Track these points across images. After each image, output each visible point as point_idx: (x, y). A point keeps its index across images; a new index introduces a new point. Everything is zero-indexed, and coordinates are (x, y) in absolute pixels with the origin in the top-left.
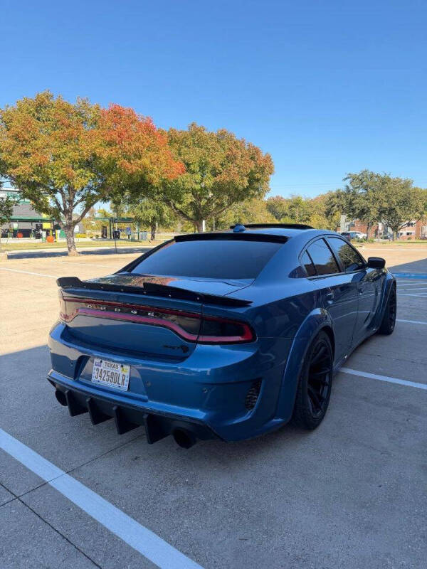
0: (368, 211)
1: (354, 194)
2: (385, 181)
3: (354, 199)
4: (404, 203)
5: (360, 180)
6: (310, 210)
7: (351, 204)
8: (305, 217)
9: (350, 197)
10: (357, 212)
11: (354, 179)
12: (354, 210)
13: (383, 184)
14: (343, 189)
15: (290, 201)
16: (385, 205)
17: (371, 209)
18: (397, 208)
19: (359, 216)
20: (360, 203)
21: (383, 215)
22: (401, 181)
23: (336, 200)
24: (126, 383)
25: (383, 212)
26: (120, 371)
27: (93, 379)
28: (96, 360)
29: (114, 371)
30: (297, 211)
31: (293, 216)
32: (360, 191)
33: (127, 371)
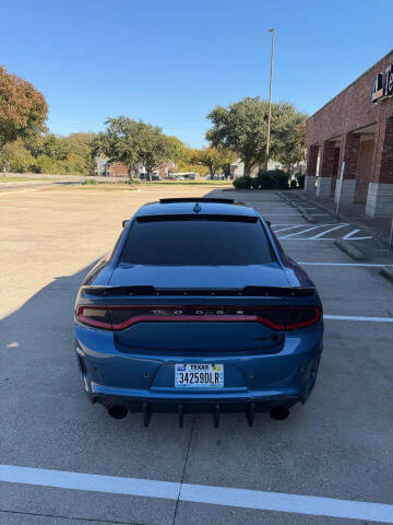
0: (130, 155)
1: (116, 138)
2: (141, 127)
3: (116, 143)
4: (159, 148)
5: (119, 123)
6: (66, 149)
7: (114, 147)
8: (62, 155)
9: (112, 140)
10: (120, 155)
11: (114, 123)
12: (117, 154)
13: (139, 129)
14: (104, 131)
16: (144, 149)
17: (132, 153)
18: (153, 153)
19: (122, 159)
20: (122, 147)
22: (152, 127)
23: (100, 143)
24: (221, 380)
26: (211, 370)
27: (178, 384)
28: (177, 366)
29: (203, 371)
30: (52, 149)
31: (48, 154)
32: (120, 135)
33: (220, 369)
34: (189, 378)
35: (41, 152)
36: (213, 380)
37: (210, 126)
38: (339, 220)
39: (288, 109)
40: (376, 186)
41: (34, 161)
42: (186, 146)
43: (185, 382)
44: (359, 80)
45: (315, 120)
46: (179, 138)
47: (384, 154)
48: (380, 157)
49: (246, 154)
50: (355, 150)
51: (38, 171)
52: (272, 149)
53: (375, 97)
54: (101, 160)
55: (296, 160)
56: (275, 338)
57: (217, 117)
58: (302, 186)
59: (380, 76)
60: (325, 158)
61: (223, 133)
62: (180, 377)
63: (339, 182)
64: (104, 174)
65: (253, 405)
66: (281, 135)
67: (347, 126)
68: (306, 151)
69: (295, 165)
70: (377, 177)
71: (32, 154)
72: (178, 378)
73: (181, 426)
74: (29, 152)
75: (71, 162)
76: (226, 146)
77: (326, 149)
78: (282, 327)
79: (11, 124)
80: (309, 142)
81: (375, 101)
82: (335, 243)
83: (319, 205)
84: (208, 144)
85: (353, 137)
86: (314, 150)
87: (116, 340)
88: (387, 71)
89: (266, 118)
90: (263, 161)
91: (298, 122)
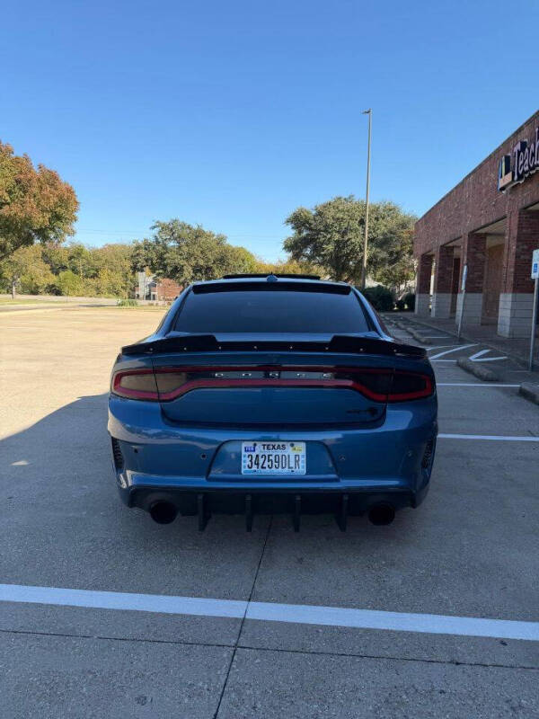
0: (182, 270)
1: (165, 247)
2: (198, 234)
3: (165, 253)
4: (222, 260)
5: (170, 229)
6: (97, 264)
7: (161, 258)
8: (92, 272)
9: (160, 249)
10: (169, 269)
11: (164, 228)
12: (164, 267)
13: (197, 237)
14: (151, 239)
15: (68, 250)
16: (201, 263)
17: (185, 268)
18: (214, 266)
19: (171, 275)
20: (173, 259)
21: (199, 274)
22: (213, 235)
24: (303, 464)
25: (200, 271)
26: (289, 451)
27: (244, 469)
28: (244, 445)
29: (280, 452)
30: (79, 263)
31: (74, 270)
32: (171, 244)
33: (301, 449)
34: (261, 461)
35: (64, 268)
36: (292, 464)
37: (290, 233)
38: (462, 341)
39: (391, 210)
40: (509, 296)
41: (53, 279)
42: (258, 260)
43: (255, 467)
44: (481, 166)
45: (426, 222)
46: (248, 249)
47: (517, 256)
48: (512, 259)
49: (336, 268)
50: (479, 256)
51: (58, 293)
52: (370, 262)
53: (501, 183)
54: (145, 278)
55: (404, 278)
56: (373, 411)
57: (298, 221)
58: (412, 308)
59: (507, 159)
60: (441, 268)
61: (305, 242)
62: (248, 460)
63: (460, 297)
64: (148, 297)
65: (346, 498)
66: (383, 243)
67: (469, 224)
68: (416, 263)
69: (402, 287)
70: (510, 287)
71: (52, 269)
72: (245, 462)
73: (249, 529)
74: (48, 266)
75: (104, 280)
76: (310, 258)
77: (442, 258)
78: (383, 397)
79: (27, 222)
80: (420, 251)
81: (503, 189)
82: (458, 365)
83: (435, 327)
84: (286, 256)
85: (477, 238)
86: (426, 260)
87: (164, 413)
88: (516, 150)
89: (362, 222)
90: (359, 277)
91: (404, 226)
